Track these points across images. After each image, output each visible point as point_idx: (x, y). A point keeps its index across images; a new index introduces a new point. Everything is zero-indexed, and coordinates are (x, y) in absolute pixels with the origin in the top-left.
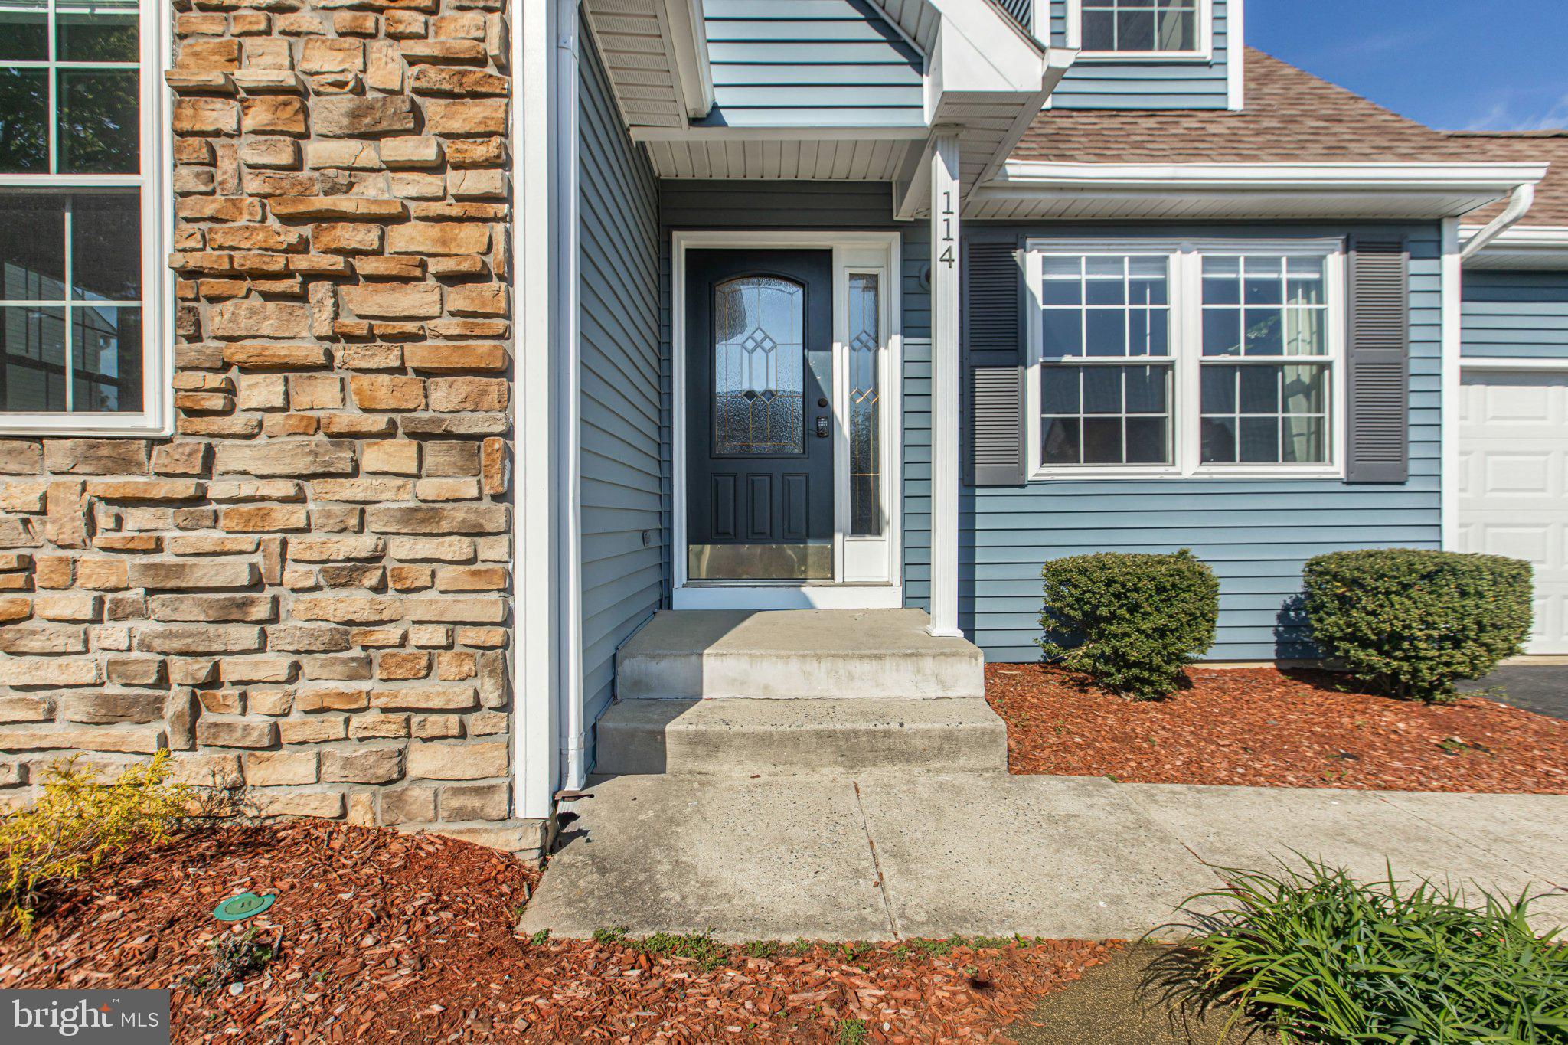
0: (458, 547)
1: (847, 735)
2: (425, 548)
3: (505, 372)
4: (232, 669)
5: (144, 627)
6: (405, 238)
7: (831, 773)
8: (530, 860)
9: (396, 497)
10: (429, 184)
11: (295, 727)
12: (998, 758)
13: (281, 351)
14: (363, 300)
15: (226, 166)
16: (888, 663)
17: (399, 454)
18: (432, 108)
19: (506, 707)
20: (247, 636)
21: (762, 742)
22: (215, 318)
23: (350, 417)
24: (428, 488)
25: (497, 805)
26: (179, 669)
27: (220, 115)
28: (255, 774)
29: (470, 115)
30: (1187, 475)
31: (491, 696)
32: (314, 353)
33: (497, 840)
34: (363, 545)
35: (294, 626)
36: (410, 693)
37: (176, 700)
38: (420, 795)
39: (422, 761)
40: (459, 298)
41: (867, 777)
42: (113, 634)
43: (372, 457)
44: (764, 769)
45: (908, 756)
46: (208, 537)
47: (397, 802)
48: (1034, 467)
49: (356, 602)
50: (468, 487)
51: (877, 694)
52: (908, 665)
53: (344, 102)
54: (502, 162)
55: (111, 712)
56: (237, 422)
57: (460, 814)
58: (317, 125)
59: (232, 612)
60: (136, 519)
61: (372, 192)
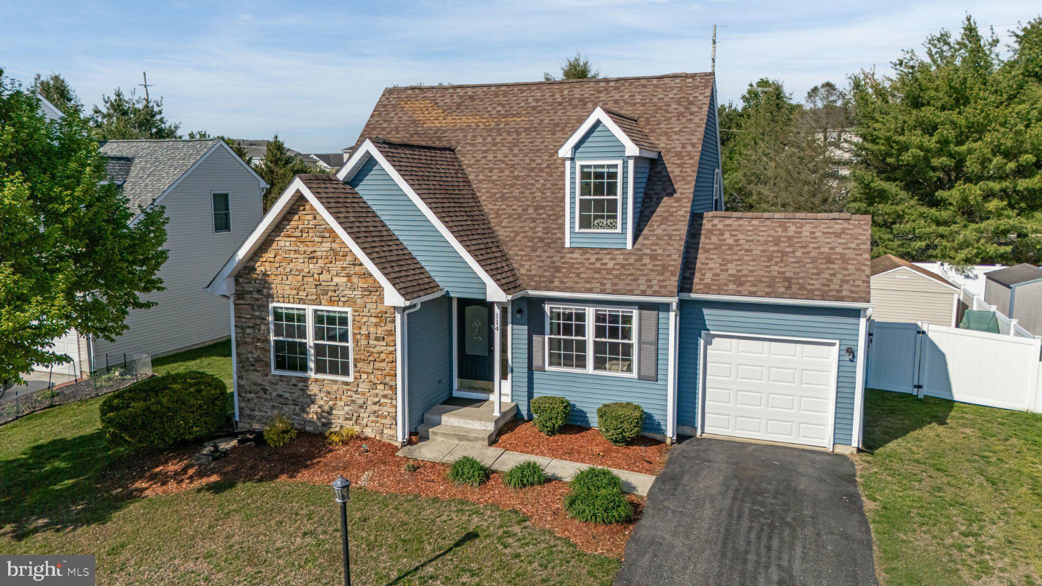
0: (388, 401)
1: (459, 435)
2: (385, 401)
3: (396, 376)
4: (362, 415)
5: (350, 408)
6: (383, 356)
7: (456, 442)
8: (400, 447)
9: (381, 393)
10: (385, 348)
11: (369, 424)
12: (486, 443)
13: (367, 370)
14: (377, 365)
15: (359, 344)
16: (475, 421)
17: (380, 387)
18: (386, 337)
19: (396, 424)
20: (363, 410)
21: (444, 434)
22: (359, 365)
23: (375, 381)
24: (386, 392)
25: (395, 439)
26: (355, 414)
27: (359, 337)
28: (364, 430)
29: (392, 338)
30: (590, 373)
31: (394, 423)
32: (371, 371)
33: (395, 444)
34: (377, 399)
35: (369, 410)
36: (384, 421)
37: (354, 419)
38: (385, 436)
39: (385, 431)
40: (389, 365)
41: (462, 443)
42: (347, 408)
43: (379, 387)
44: (445, 439)
45: (470, 441)
46: (359, 396)
47: (382, 437)
48: (547, 368)
49: (376, 408)
50: (391, 392)
51: (472, 427)
52: (479, 422)
53: (375, 335)
54: (395, 345)
55: (346, 419)
56: (361, 380)
57: (390, 439)
58: (371, 338)
59: (361, 407)
60: (349, 393)
61: (378, 349)
